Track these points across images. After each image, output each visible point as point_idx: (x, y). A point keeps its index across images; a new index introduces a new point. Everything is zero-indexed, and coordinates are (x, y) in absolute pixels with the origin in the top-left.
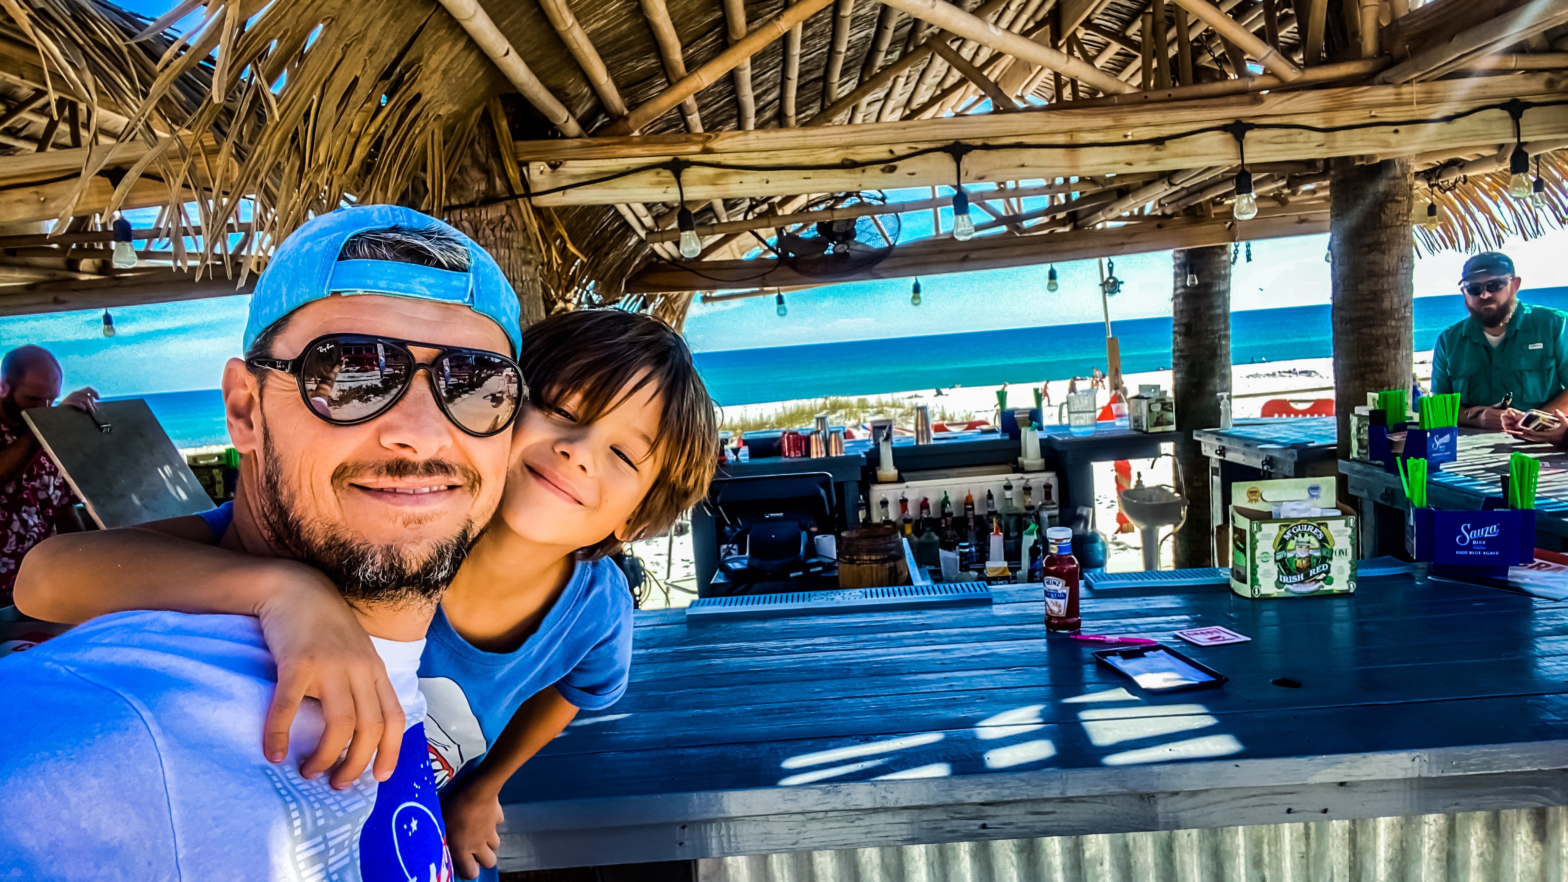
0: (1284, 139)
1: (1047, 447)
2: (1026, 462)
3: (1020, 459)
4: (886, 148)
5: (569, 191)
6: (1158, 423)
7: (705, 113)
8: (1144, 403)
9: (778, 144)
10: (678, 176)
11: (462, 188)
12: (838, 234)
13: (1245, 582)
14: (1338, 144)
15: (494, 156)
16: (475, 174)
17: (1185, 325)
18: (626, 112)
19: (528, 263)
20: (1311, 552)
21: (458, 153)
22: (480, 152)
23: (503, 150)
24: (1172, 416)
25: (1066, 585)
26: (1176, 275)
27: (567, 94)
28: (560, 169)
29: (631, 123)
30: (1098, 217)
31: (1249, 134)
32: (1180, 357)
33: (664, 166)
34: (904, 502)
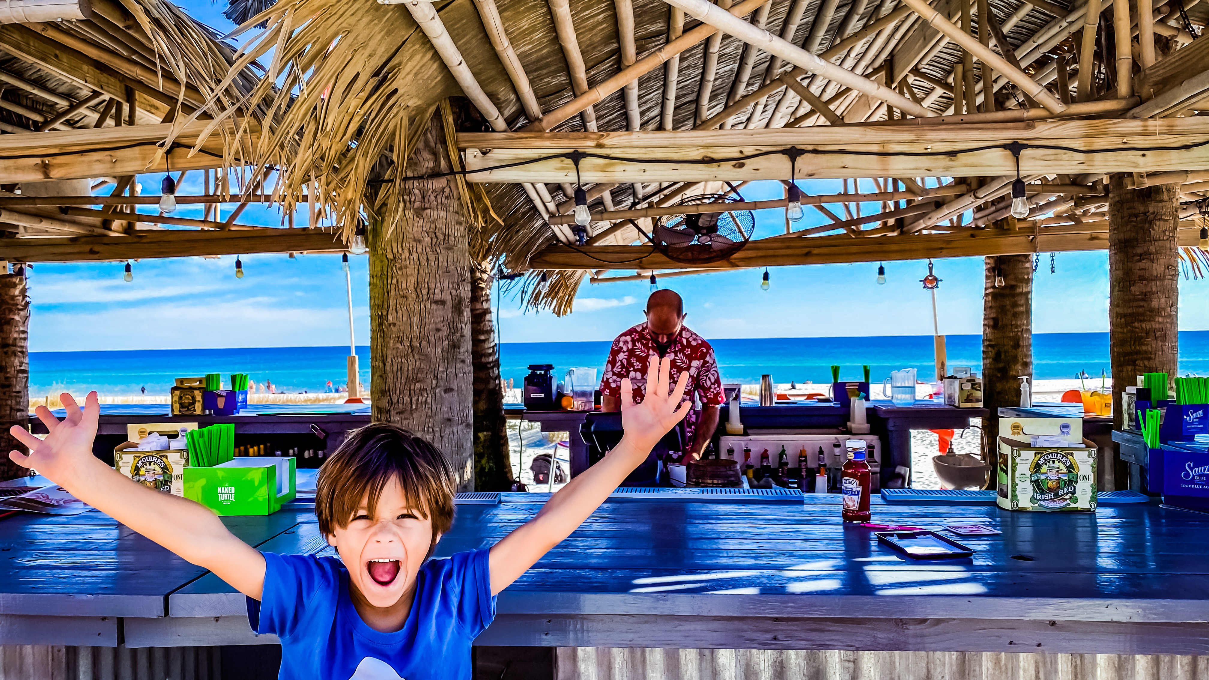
0: (1052, 157)
1: (872, 414)
2: (853, 426)
3: (849, 423)
4: (737, 149)
5: (494, 171)
6: (968, 400)
7: (601, 122)
8: (957, 383)
9: (655, 142)
10: (577, 164)
11: (416, 164)
12: (703, 228)
13: (1006, 497)
14: (1096, 163)
15: (441, 143)
16: (426, 155)
17: (993, 319)
18: (541, 116)
19: (460, 224)
20: (1060, 476)
21: (416, 138)
22: (431, 139)
23: (448, 138)
24: (980, 394)
25: (859, 485)
26: (987, 277)
27: (499, 99)
28: (489, 155)
29: (544, 124)
30: (920, 224)
31: (1023, 152)
32: (989, 346)
33: (567, 156)
34: (747, 451)
